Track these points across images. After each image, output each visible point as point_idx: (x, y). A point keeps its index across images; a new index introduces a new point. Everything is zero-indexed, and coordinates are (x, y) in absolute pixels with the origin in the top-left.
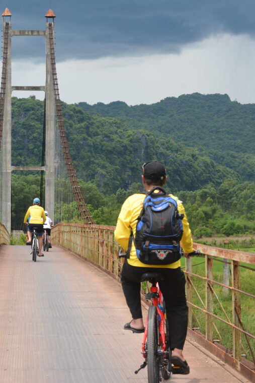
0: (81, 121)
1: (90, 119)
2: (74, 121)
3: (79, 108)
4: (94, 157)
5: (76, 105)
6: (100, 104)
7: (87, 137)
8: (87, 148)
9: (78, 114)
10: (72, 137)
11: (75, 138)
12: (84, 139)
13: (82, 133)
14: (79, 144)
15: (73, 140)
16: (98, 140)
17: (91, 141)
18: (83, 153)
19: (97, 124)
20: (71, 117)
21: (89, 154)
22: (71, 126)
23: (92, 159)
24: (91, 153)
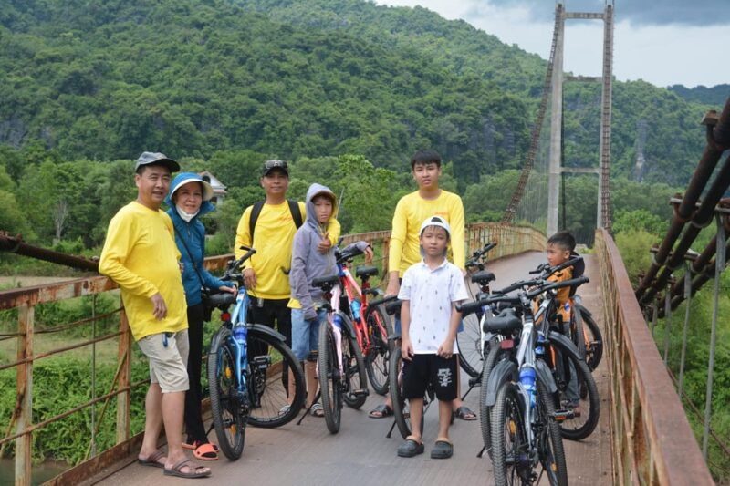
0: (674, 108)
1: (685, 107)
2: (665, 109)
3: (672, 93)
4: (688, 155)
5: (669, 89)
6: (701, 88)
7: (680, 129)
8: (679, 144)
9: (671, 101)
10: (660, 129)
11: (664, 131)
12: (678, 133)
13: (674, 124)
14: (670, 139)
15: (661, 134)
16: (695, 134)
17: (684, 135)
18: (676, 150)
19: (695, 113)
20: (660, 104)
21: (683, 152)
22: (660, 116)
23: (686, 159)
24: (686, 151)
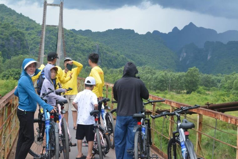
0: (72, 37)
1: (76, 36)
2: (69, 37)
3: (72, 32)
4: (76, 52)
5: (71, 30)
6: (81, 30)
7: (74, 44)
8: (74, 48)
9: (71, 34)
10: (68, 43)
11: (69, 44)
12: (73, 45)
13: (72, 42)
14: (71, 46)
15: (68, 45)
16: (79, 45)
17: (75, 45)
18: (73, 50)
19: (79, 39)
20: (68, 35)
21: (75, 51)
22: (68, 39)
23: (76, 53)
24: (76, 50)
